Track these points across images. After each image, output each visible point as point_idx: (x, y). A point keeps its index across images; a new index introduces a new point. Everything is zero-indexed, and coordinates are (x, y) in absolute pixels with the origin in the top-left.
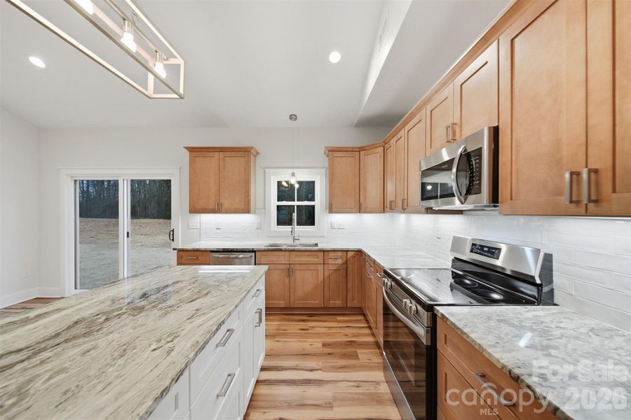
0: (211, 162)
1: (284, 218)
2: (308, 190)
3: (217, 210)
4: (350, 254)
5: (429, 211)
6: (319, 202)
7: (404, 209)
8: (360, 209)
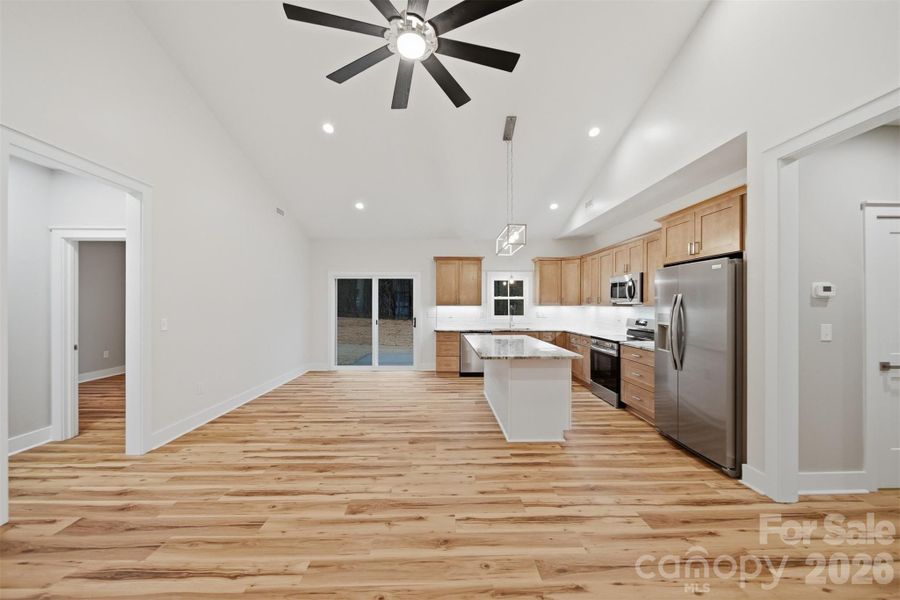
0: (452, 268)
1: (500, 309)
2: (518, 288)
3: (457, 303)
4: (558, 334)
5: (615, 304)
6: (527, 296)
7: (599, 302)
8: (562, 302)
